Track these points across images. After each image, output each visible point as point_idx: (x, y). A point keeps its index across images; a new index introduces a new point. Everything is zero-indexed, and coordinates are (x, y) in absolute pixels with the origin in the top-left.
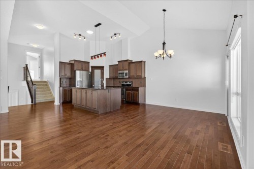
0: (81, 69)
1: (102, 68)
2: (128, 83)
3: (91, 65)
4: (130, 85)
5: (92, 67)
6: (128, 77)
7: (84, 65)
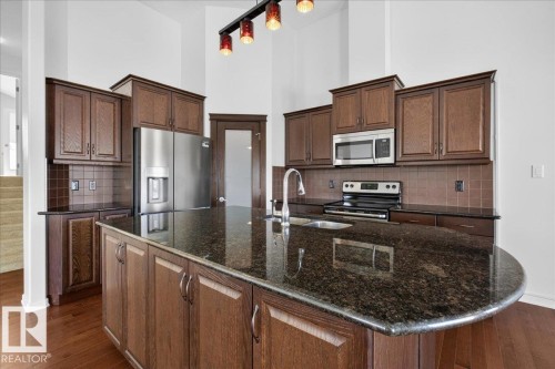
0: (169, 125)
1: (256, 124)
2: (382, 189)
3: (210, 108)
4: (395, 197)
5: (215, 118)
6: (390, 160)
7: (180, 106)
